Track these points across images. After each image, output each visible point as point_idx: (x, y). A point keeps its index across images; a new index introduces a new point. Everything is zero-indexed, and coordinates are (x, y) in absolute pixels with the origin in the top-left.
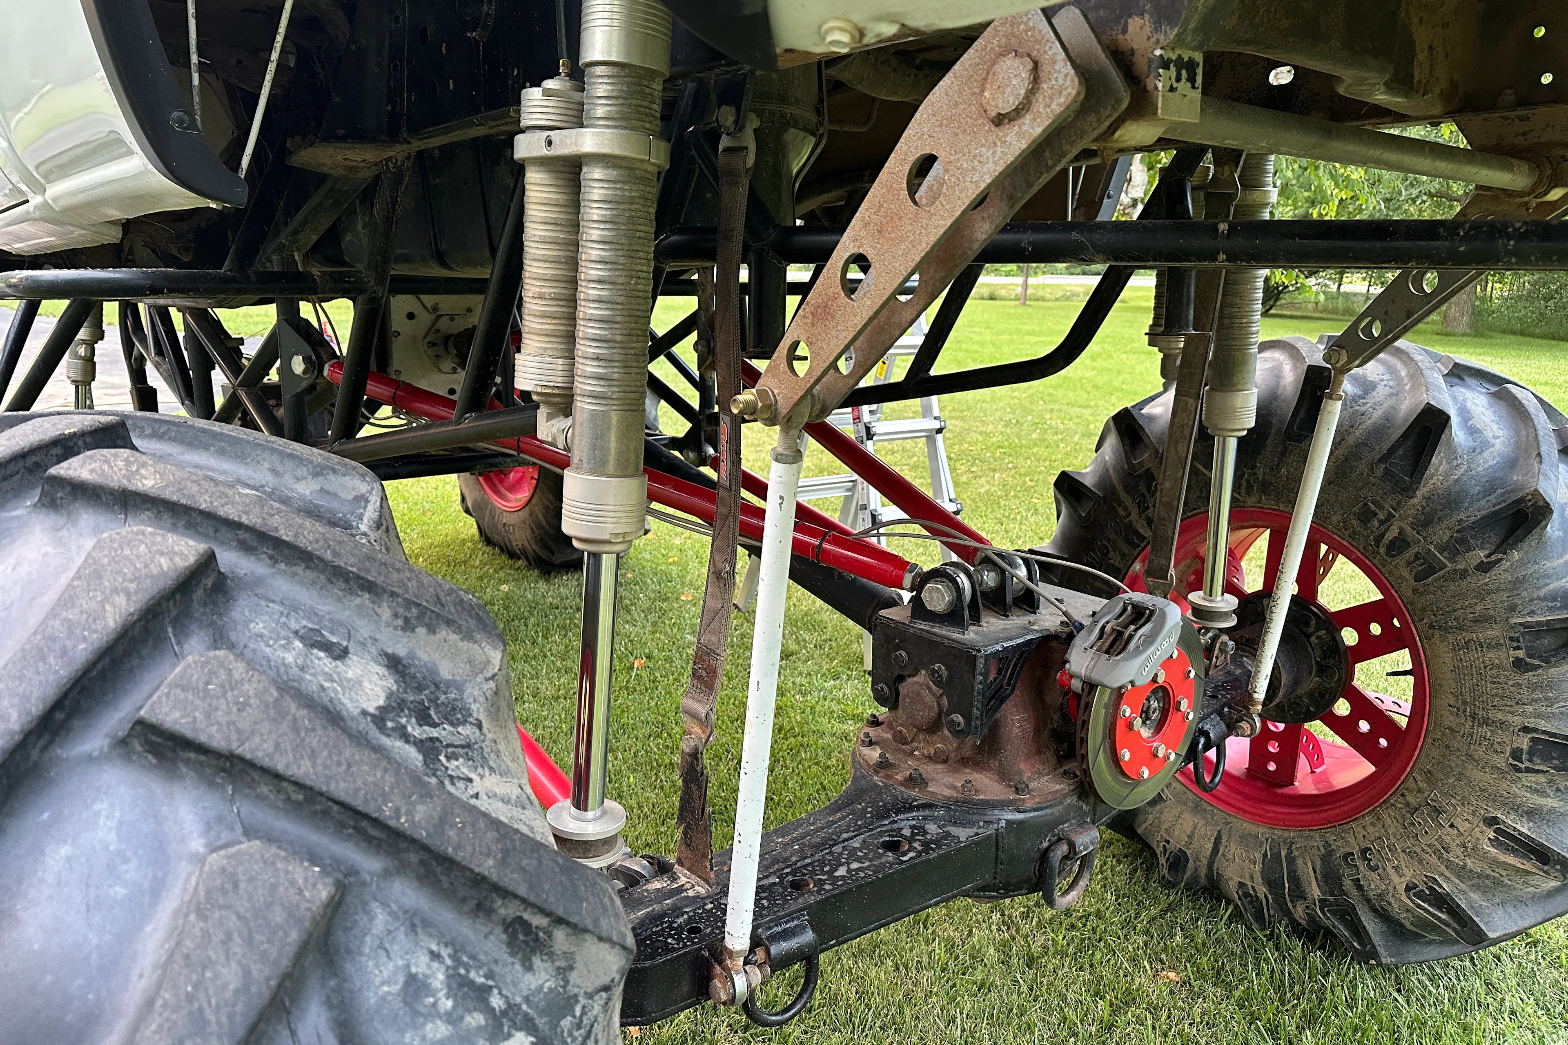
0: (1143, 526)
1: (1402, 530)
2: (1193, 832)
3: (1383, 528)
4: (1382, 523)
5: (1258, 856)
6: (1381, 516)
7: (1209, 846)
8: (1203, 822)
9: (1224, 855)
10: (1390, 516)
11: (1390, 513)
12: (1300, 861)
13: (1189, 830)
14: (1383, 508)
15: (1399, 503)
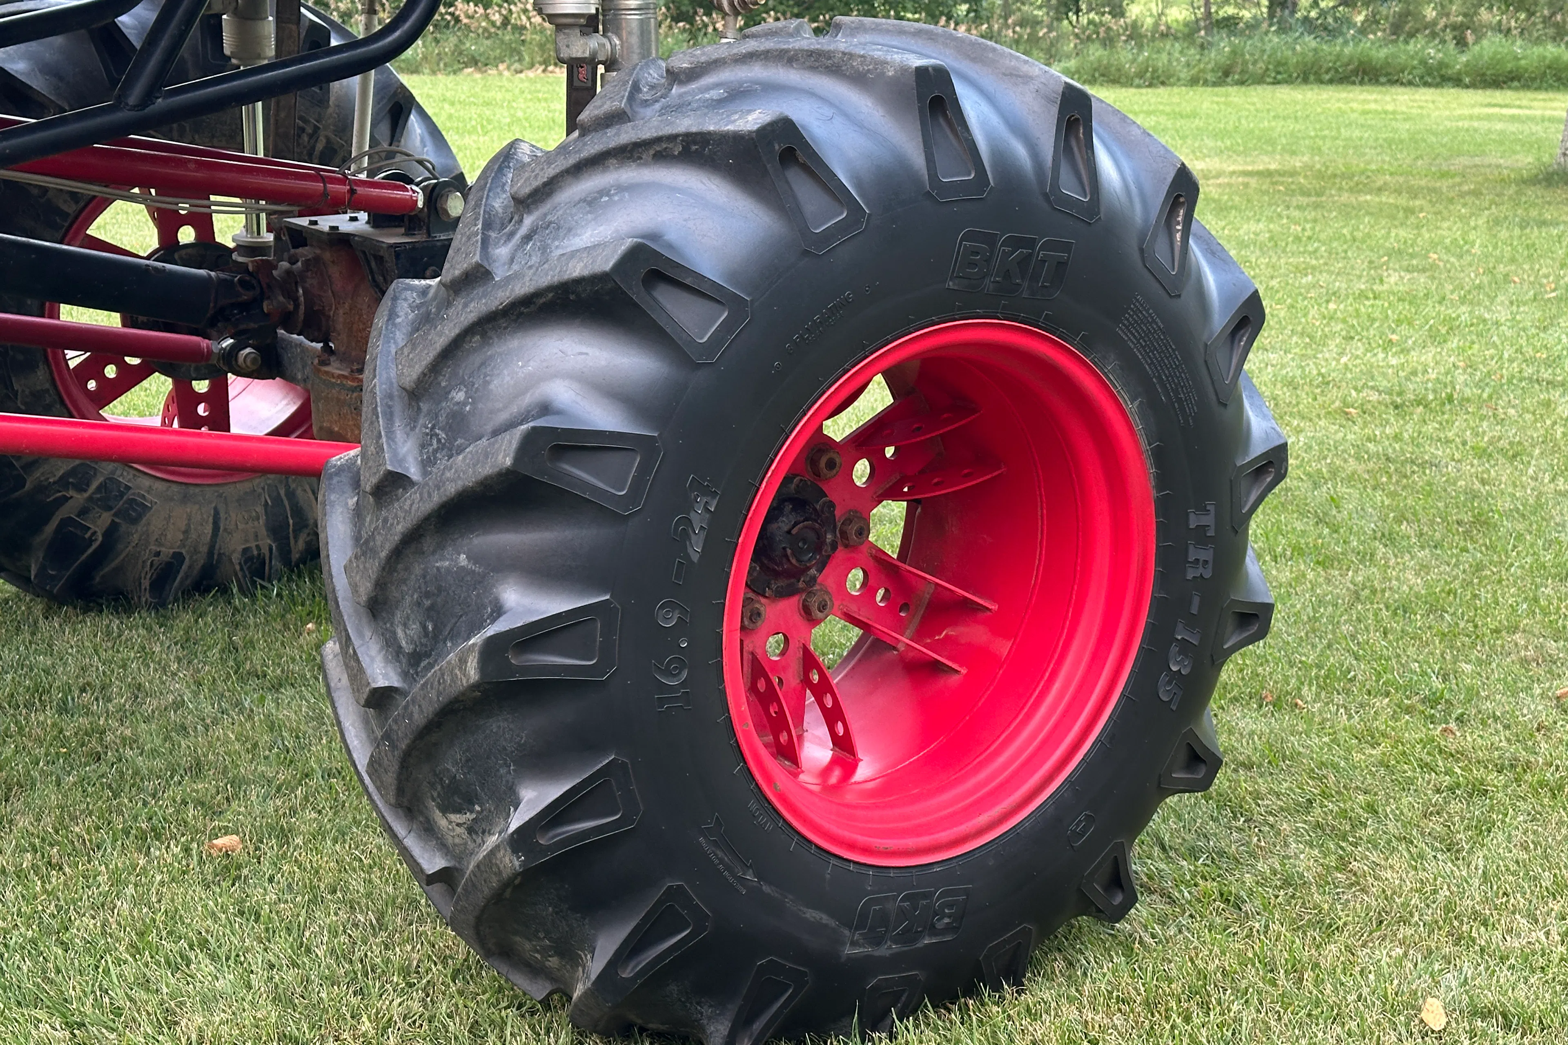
0: (65, 201)
1: (328, 139)
2: (188, 525)
3: (312, 141)
4: (311, 136)
5: (260, 509)
6: (309, 130)
7: (209, 529)
8: (197, 507)
9: (225, 530)
10: (316, 129)
11: (315, 126)
12: (299, 492)
13: (183, 526)
14: (309, 121)
15: (319, 114)
